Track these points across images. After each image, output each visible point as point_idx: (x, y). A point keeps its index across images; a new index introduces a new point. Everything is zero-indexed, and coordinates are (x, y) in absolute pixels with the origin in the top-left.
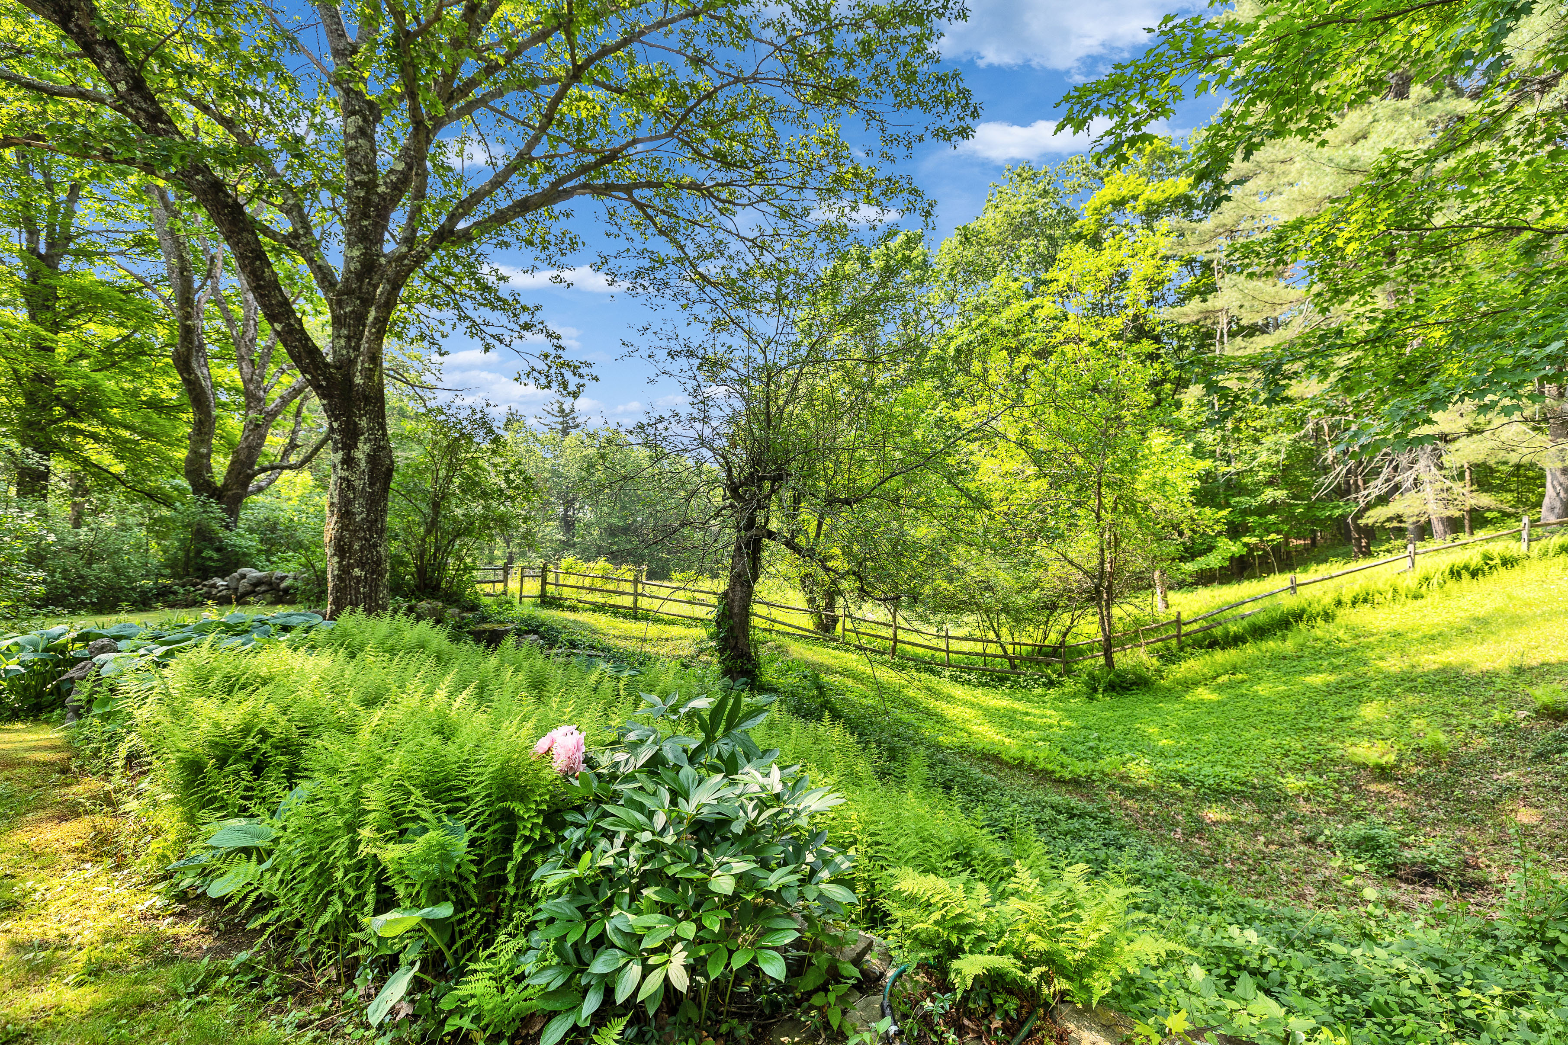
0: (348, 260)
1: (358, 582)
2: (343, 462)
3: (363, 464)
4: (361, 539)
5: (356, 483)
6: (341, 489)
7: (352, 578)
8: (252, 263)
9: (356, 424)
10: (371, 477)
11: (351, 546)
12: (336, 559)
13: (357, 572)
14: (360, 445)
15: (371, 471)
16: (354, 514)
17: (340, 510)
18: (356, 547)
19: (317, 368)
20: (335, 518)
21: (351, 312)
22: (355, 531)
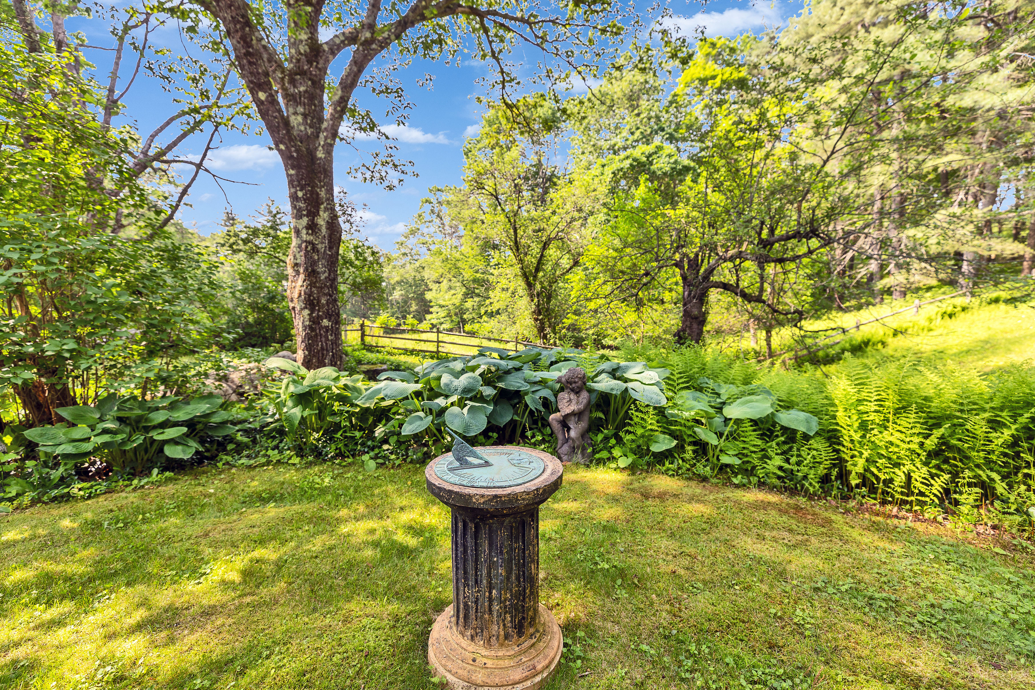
0: (294, 44)
1: (327, 331)
2: (308, 227)
3: (324, 230)
4: (325, 294)
5: (319, 246)
6: (307, 252)
7: (321, 328)
8: (243, 29)
9: (318, 194)
10: (330, 242)
11: (319, 301)
12: (307, 312)
13: (325, 322)
14: (321, 213)
15: (330, 236)
16: (318, 273)
17: (306, 269)
18: (323, 301)
19: (291, 140)
20: (302, 277)
21: (306, 92)
22: (322, 288)
